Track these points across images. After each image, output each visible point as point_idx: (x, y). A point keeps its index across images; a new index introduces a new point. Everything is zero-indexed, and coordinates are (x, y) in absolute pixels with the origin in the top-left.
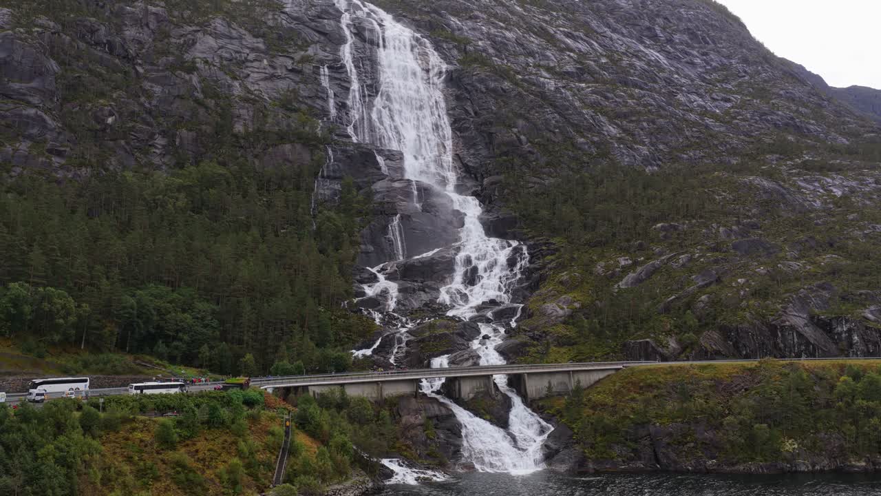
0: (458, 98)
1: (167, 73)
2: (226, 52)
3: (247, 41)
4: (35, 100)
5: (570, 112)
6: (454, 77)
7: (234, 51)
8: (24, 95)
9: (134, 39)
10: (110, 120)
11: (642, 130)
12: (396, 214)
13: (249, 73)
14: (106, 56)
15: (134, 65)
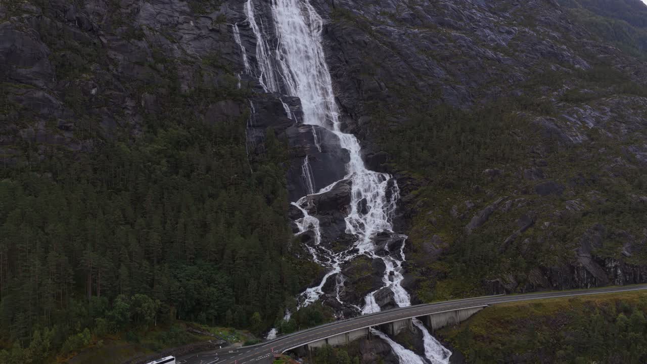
0: (333, 49)
1: (124, 42)
2: (163, 17)
3: (176, 6)
4: (40, 83)
5: (412, 59)
6: (329, 30)
7: (169, 15)
8: (31, 79)
9: (93, 12)
10: (94, 91)
11: (459, 70)
12: (305, 156)
13: (182, 34)
14: (78, 31)
15: (98, 36)
